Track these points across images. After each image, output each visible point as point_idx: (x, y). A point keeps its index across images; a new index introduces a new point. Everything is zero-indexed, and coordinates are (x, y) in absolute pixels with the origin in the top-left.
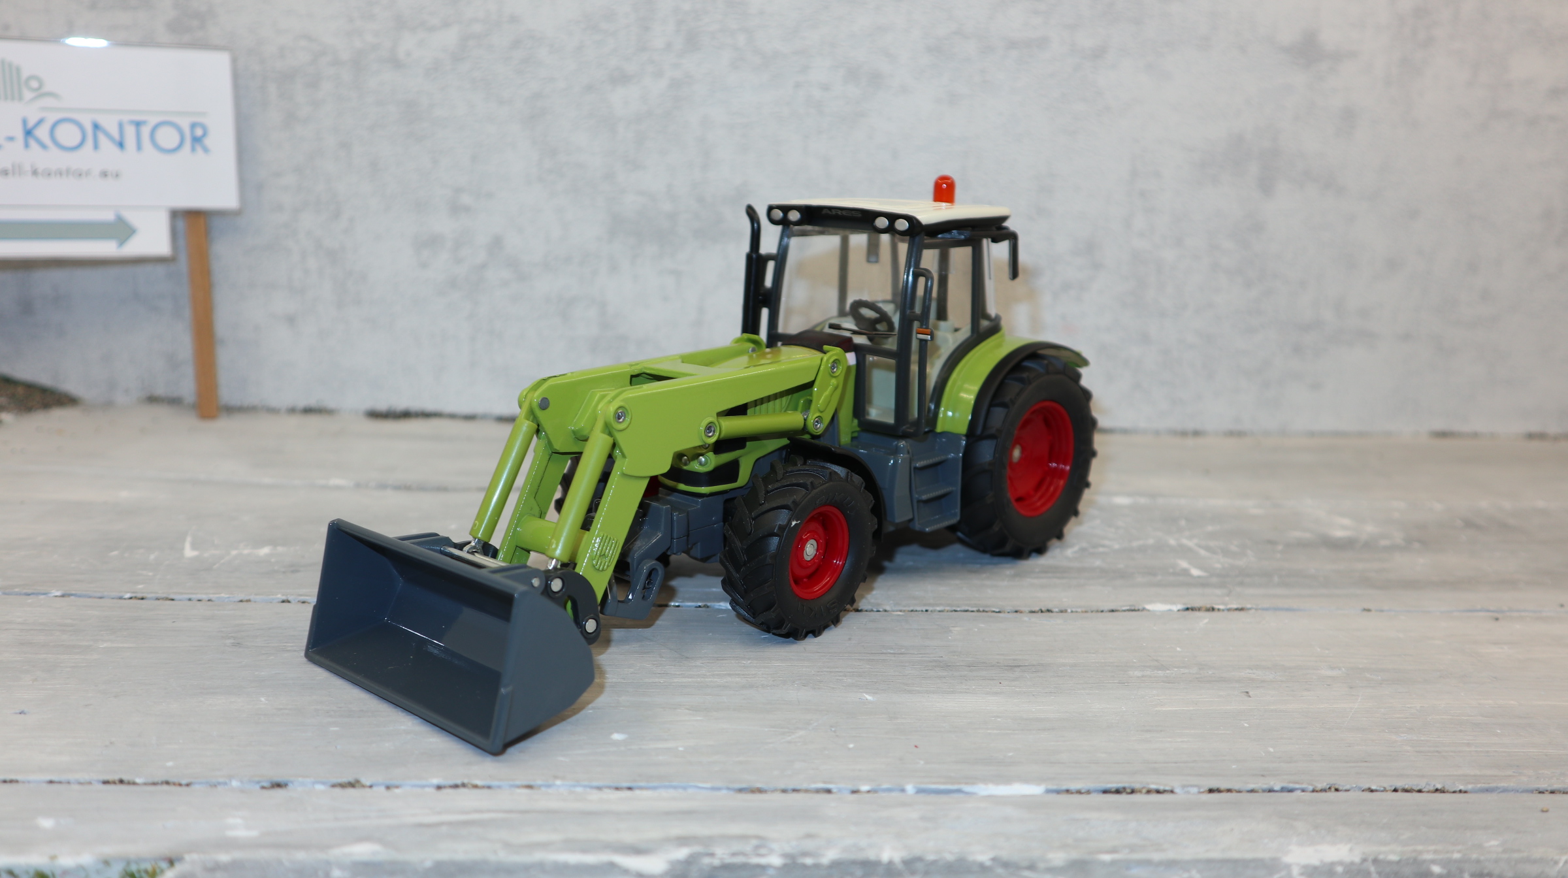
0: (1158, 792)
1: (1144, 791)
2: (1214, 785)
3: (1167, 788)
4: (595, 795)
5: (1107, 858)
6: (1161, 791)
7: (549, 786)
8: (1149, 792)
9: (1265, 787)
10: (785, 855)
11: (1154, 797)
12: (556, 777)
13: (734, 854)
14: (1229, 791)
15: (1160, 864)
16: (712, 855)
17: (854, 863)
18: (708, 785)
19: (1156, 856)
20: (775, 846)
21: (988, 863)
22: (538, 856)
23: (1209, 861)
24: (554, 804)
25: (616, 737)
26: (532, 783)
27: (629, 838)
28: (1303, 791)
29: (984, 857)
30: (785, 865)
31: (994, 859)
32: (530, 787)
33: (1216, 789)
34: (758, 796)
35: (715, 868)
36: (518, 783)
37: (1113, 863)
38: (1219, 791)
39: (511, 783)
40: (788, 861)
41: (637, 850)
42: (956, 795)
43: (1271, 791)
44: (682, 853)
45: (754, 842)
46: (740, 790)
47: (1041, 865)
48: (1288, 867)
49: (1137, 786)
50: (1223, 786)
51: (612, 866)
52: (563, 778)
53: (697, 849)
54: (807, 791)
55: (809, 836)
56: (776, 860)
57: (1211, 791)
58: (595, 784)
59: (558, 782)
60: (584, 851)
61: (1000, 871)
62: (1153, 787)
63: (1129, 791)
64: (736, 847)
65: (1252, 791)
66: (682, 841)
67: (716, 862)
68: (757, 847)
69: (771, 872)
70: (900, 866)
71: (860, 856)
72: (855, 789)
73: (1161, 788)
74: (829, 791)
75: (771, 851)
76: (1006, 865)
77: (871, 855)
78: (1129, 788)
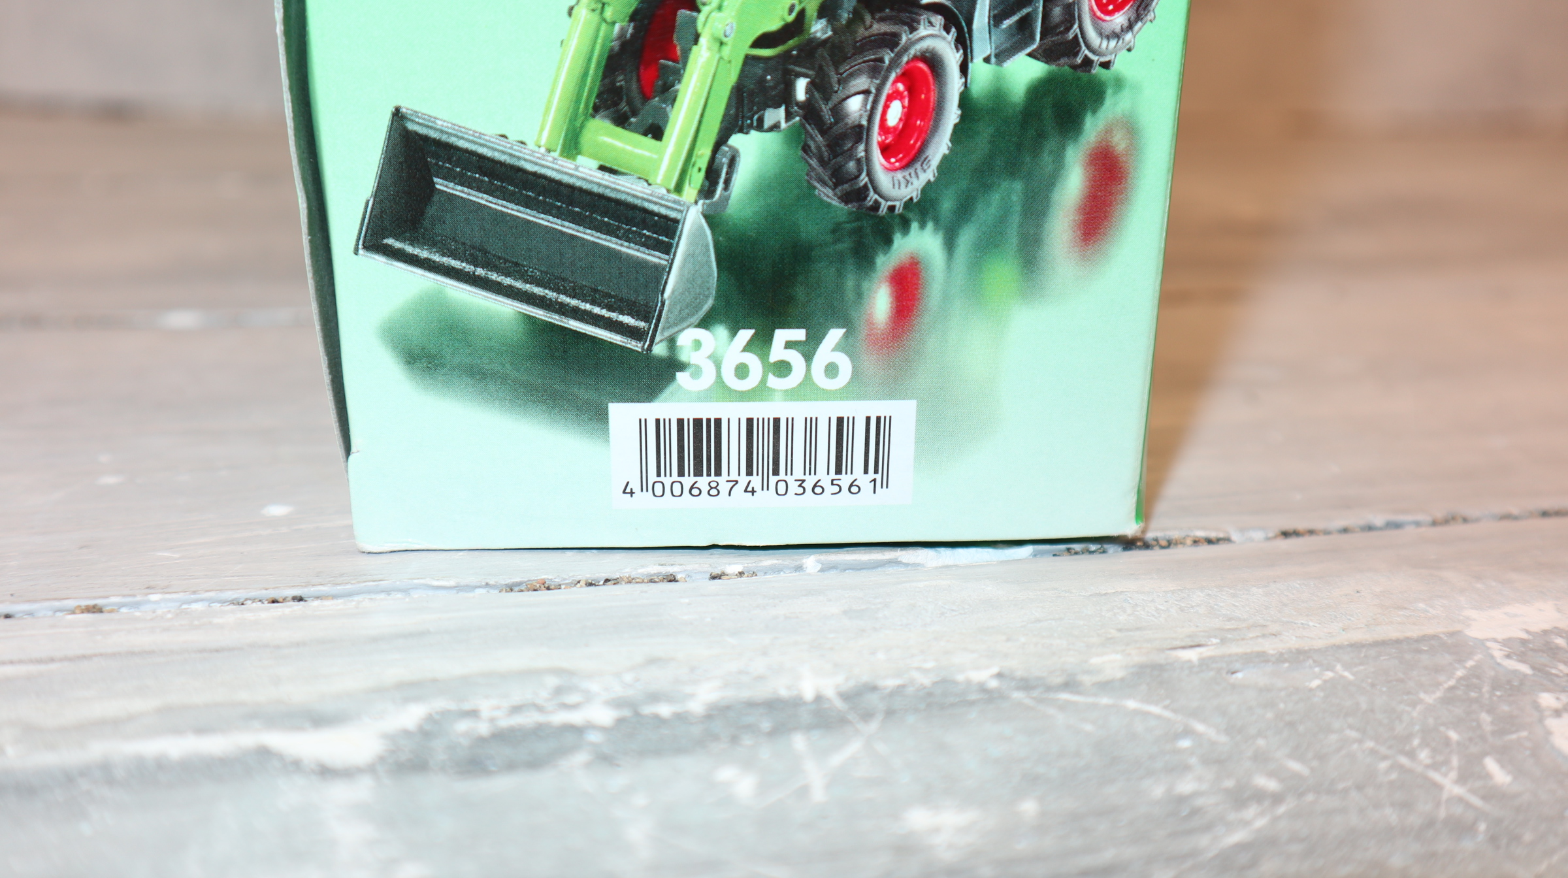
0: (1210, 541)
1: (1189, 542)
2: (1289, 525)
3: (1221, 535)
4: (232, 616)
5: (1192, 655)
6: (1214, 540)
7: (136, 605)
8: (1196, 542)
9: (1362, 522)
10: (617, 703)
11: (1205, 550)
12: (150, 588)
13: (516, 709)
14: (1311, 532)
15: (1281, 658)
16: (473, 714)
17: (751, 705)
18: (452, 583)
19: (1270, 646)
20: (594, 687)
21: (994, 684)
22: (97, 750)
23: (1356, 646)
24: (143, 640)
25: (277, 510)
26: (99, 602)
27: (298, 693)
28: (1418, 524)
29: (984, 675)
30: (620, 721)
31: (999, 675)
32: (96, 609)
33: (1292, 531)
34: (543, 595)
35: (482, 741)
36: (71, 603)
37: (1204, 663)
38: (1296, 533)
39: (57, 604)
40: (626, 713)
41: (318, 720)
42: (890, 570)
43: (1370, 528)
44: (411, 716)
45: (552, 681)
46: (511, 588)
47: (1087, 680)
48: (1481, 643)
49: (1175, 534)
50: (1301, 526)
51: (264, 753)
52: (165, 590)
53: (441, 704)
54: (630, 581)
55: (652, 661)
56: (604, 716)
57: (1286, 534)
58: (230, 595)
59: (154, 597)
60: (201, 730)
61: (1017, 695)
62: (1201, 534)
63: (1164, 543)
64: (519, 695)
65: (1345, 530)
66: (409, 691)
67: (483, 729)
68: (559, 691)
69: (594, 737)
70: (839, 704)
71: (761, 692)
72: (717, 571)
73: (1213, 535)
74: (672, 579)
75: (589, 697)
76: (1026, 685)
77: (781, 688)
78: (1164, 539)
